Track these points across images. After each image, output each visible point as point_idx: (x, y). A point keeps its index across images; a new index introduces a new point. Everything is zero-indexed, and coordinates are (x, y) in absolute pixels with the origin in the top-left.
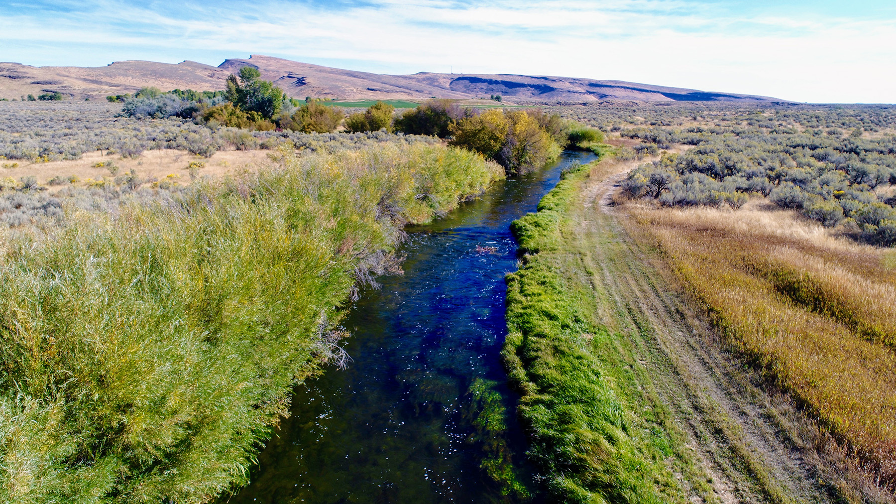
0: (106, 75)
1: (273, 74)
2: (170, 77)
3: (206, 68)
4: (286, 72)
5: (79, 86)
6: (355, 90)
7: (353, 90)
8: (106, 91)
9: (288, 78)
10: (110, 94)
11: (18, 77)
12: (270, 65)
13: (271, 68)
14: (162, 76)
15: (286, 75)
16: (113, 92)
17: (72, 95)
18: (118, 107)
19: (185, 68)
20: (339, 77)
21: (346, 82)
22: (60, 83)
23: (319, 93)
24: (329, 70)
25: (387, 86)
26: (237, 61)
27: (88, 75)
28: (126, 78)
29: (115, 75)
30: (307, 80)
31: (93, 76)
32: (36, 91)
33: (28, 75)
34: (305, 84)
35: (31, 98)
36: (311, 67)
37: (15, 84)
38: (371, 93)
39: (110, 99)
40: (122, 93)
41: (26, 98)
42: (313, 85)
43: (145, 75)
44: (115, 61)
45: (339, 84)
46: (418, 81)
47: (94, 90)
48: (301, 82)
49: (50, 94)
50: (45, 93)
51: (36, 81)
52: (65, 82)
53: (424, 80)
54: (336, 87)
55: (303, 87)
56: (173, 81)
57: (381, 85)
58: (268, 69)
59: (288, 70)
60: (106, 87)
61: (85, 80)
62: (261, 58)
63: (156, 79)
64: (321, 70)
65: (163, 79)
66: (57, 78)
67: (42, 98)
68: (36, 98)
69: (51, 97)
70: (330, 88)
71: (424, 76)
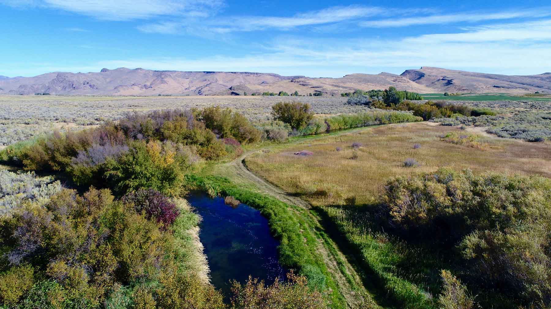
0: (342, 82)
1: (433, 78)
2: (372, 82)
3: (393, 76)
4: (442, 76)
5: (329, 88)
6: (484, 87)
7: (483, 87)
8: (341, 91)
9: (441, 80)
10: (342, 92)
11: (306, 85)
12: (433, 73)
13: (433, 74)
14: (368, 82)
15: (441, 78)
16: (344, 91)
17: (326, 93)
18: (345, 99)
19: (381, 76)
20: (478, 78)
21: (481, 81)
22: (322, 87)
23: (459, 90)
24: (472, 74)
25: (513, 84)
26: (412, 71)
27: (334, 82)
28: (351, 83)
29: (346, 82)
30: (453, 82)
31: (336, 83)
32: (312, 92)
33: (310, 84)
34: (452, 83)
35: (311, 95)
36: (460, 72)
37: (304, 88)
38: (495, 89)
39: (342, 95)
40: (347, 92)
41: (309, 95)
42: (456, 85)
43: (360, 82)
44: (347, 74)
45: (475, 83)
46: (542, 79)
47: (336, 90)
48: (449, 83)
49: (318, 92)
50: (316, 92)
51: (313, 86)
52: (324, 87)
53: (547, 78)
54: (472, 85)
55: (449, 86)
56: (373, 84)
57: (508, 83)
58: (430, 75)
59: (443, 75)
60: (341, 89)
61: (333, 85)
62: (428, 68)
63: (365, 84)
64: (466, 74)
65: (369, 84)
66: (321, 85)
67: (315, 95)
68: (312, 94)
69: (318, 94)
70: (467, 86)
71: (548, 75)
